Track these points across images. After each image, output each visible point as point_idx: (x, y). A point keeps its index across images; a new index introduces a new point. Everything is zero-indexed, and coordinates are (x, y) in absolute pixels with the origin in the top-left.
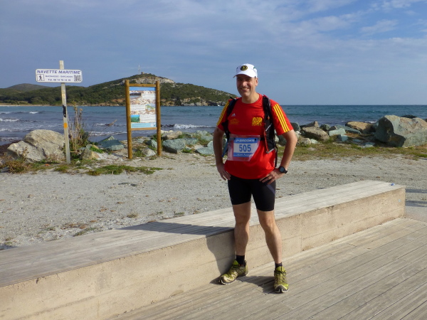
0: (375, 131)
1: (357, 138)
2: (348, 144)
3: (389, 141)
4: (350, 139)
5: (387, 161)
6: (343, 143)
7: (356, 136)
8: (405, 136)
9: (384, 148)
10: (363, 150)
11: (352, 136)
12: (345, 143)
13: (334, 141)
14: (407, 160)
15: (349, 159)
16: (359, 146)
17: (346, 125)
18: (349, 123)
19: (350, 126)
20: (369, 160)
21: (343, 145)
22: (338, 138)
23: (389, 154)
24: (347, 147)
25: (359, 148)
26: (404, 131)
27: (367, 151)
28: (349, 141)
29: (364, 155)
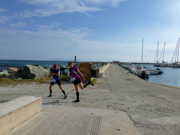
0: (22, 72)
1: (14, 75)
2: (10, 78)
3: (29, 76)
4: (10, 76)
5: (29, 85)
6: (7, 78)
7: (13, 74)
8: (35, 74)
9: (27, 80)
10: (17, 81)
11: (11, 74)
12: (8, 78)
13: (3, 77)
14: (38, 84)
15: (11, 86)
16: (15, 79)
17: (8, 69)
18: (9, 68)
19: (9, 70)
20: (21, 86)
21: (7, 79)
22: (4, 76)
23: (29, 82)
24: (10, 80)
25: (15, 80)
26: (35, 72)
27: (19, 82)
28: (10, 77)
29: (19, 83)
